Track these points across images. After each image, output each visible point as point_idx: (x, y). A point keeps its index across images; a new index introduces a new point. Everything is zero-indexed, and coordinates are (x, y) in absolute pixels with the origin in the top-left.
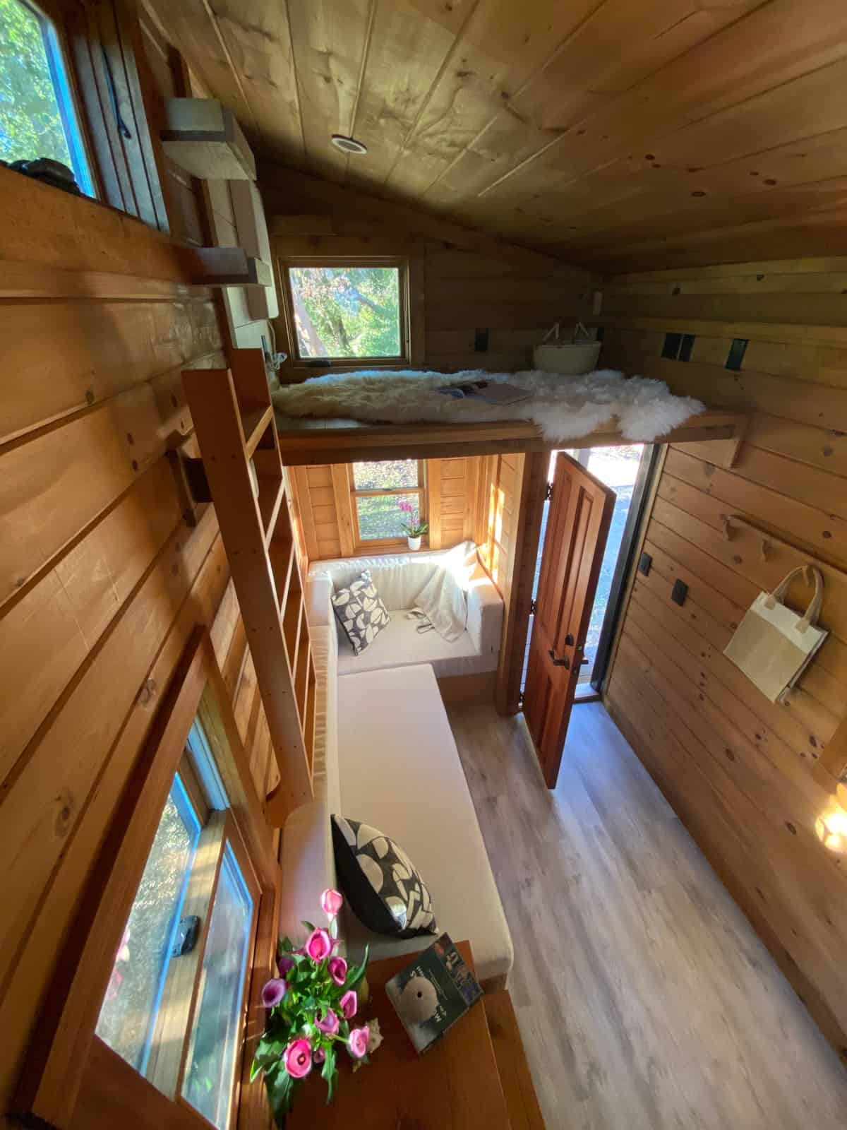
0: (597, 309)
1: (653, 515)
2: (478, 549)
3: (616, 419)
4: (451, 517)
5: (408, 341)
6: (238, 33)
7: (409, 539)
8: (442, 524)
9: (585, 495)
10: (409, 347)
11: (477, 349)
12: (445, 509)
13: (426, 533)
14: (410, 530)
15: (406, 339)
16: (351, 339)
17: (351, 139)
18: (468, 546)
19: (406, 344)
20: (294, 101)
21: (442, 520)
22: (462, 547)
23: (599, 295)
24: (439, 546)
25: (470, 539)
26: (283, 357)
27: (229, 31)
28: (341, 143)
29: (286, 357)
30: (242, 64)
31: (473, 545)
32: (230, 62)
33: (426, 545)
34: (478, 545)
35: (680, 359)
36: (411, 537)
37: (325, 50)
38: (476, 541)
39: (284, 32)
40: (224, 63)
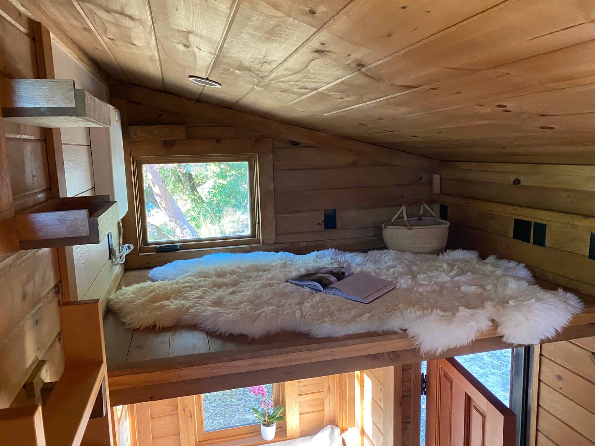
0: (436, 189)
1: (541, 404)
2: (343, 435)
3: (495, 324)
4: (310, 397)
5: (259, 223)
6: (102, 14)
7: (263, 427)
8: (300, 406)
9: (472, 404)
10: (259, 228)
11: (326, 227)
12: (302, 389)
13: (283, 417)
14: (263, 415)
15: (257, 221)
16: (199, 185)
17: (207, 79)
18: (332, 432)
19: (257, 225)
20: (154, 55)
21: (300, 403)
22: (324, 434)
23: (436, 178)
24: (298, 433)
25: (333, 423)
26: (129, 248)
27: (91, 11)
28: (196, 81)
29: (132, 247)
30: (105, 32)
31: (337, 431)
32: (92, 28)
33: (282, 433)
34: (343, 431)
35: (534, 243)
36: (264, 425)
37: (185, 30)
38: (340, 425)
39: (147, 16)
40: (88, 30)
